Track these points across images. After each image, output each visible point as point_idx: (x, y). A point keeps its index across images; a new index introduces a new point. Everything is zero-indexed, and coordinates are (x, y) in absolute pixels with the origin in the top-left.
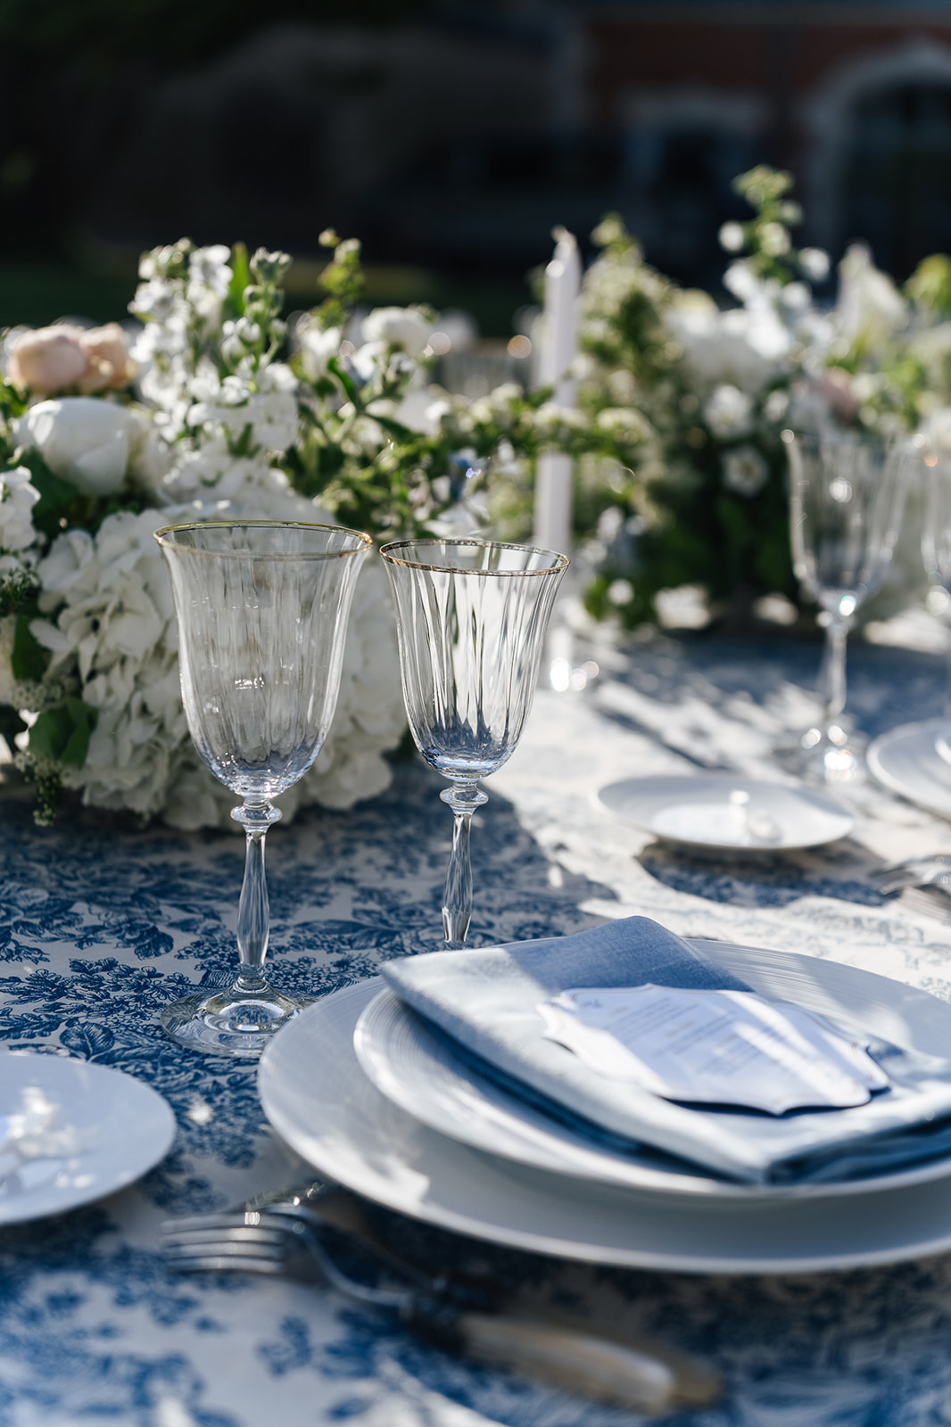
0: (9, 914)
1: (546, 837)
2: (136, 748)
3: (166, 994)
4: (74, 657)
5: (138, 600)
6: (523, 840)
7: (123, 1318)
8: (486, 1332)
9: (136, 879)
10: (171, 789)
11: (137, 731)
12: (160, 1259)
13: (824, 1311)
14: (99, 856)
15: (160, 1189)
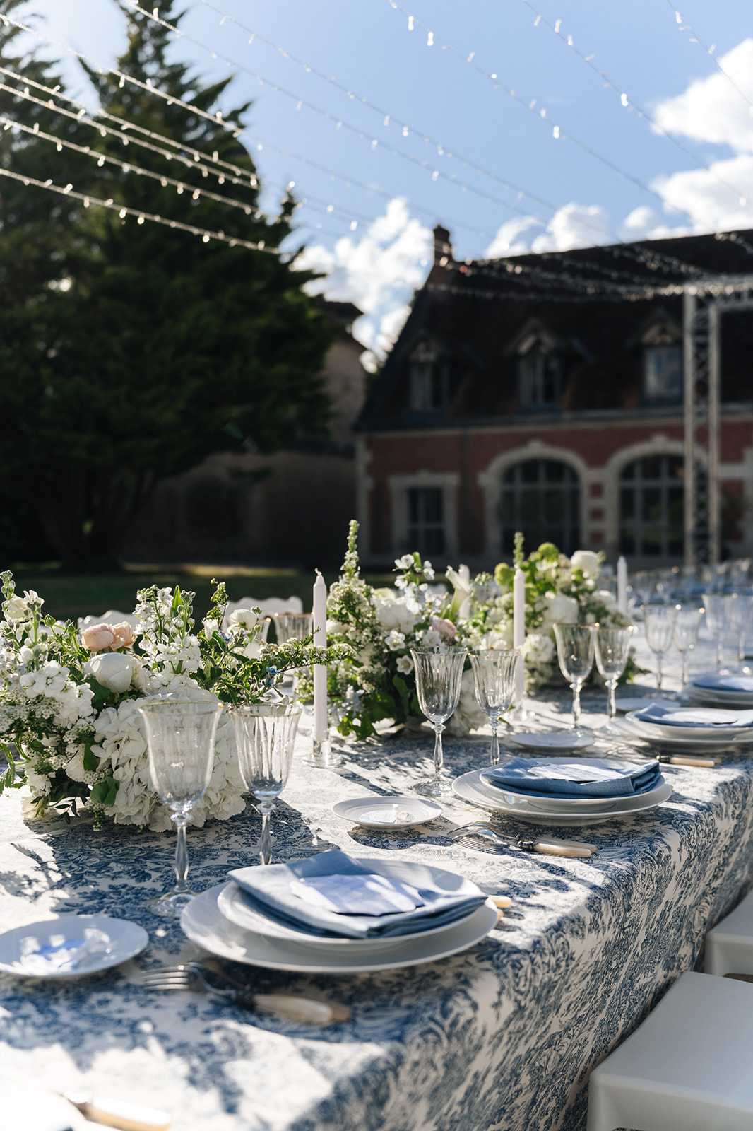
0: (83, 869)
1: (312, 827)
2: (136, 797)
3: (148, 896)
4: (110, 760)
5: (135, 735)
6: (303, 829)
7: (126, 1006)
8: (263, 1001)
9: (137, 853)
10: (152, 814)
11: (137, 790)
12: (142, 987)
13: (396, 989)
14: (121, 845)
15: (142, 964)
